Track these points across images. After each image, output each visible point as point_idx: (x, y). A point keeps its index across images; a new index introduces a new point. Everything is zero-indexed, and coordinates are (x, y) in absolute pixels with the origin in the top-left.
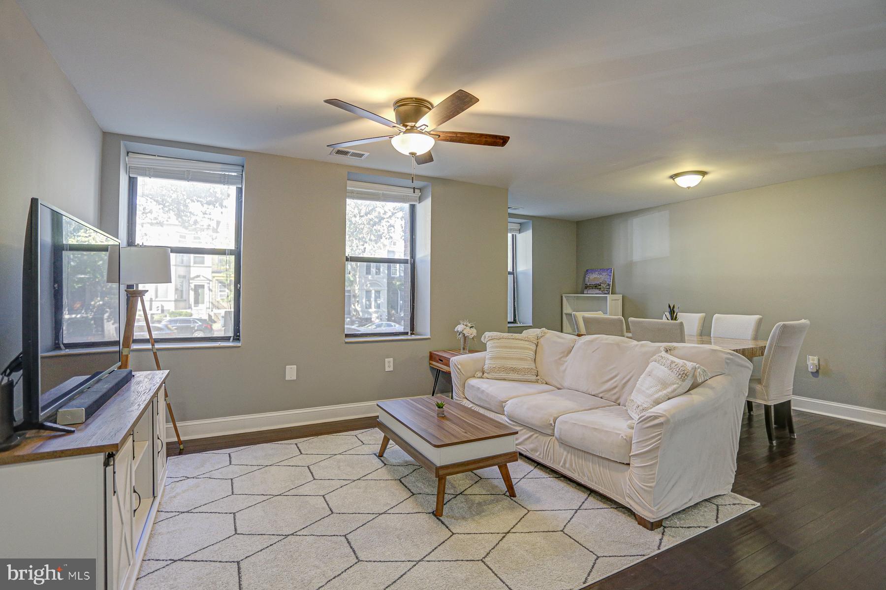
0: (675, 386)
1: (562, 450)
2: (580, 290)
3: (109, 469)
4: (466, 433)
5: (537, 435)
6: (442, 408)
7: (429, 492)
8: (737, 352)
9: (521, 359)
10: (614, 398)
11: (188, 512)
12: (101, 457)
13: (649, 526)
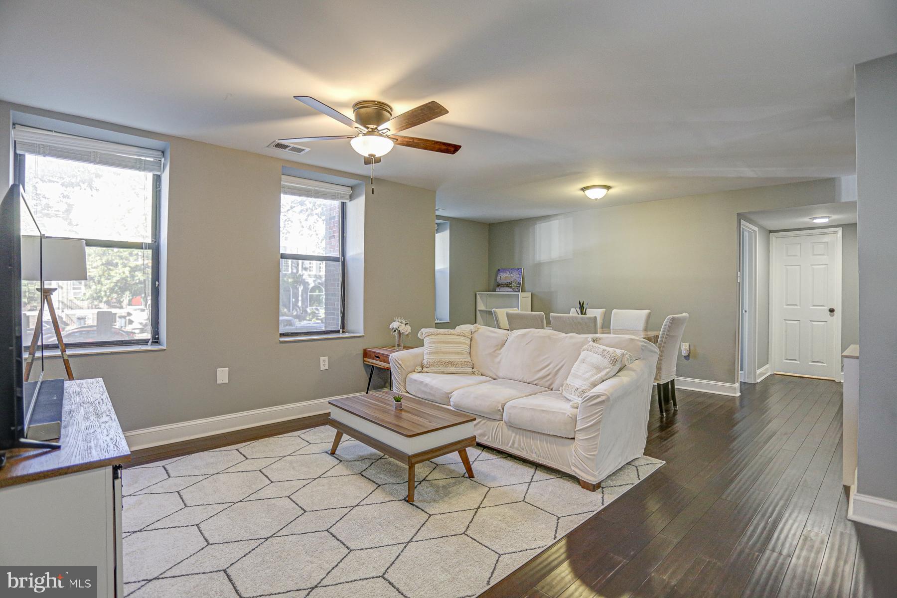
0: (608, 370)
1: (510, 432)
2: (492, 288)
3: (116, 482)
4: (430, 422)
5: (485, 421)
6: (400, 401)
7: (394, 482)
8: (648, 340)
9: (458, 353)
10: (547, 384)
11: (141, 530)
12: (110, 470)
13: (591, 488)
